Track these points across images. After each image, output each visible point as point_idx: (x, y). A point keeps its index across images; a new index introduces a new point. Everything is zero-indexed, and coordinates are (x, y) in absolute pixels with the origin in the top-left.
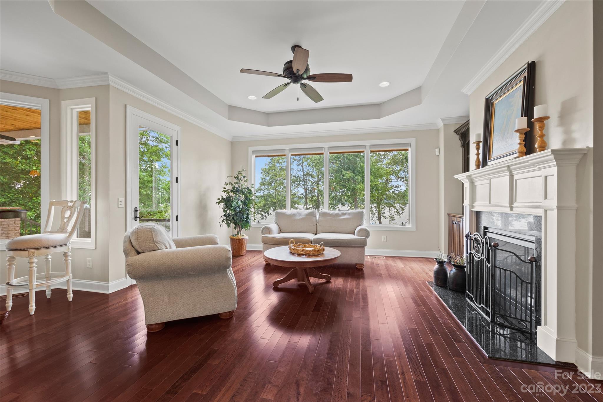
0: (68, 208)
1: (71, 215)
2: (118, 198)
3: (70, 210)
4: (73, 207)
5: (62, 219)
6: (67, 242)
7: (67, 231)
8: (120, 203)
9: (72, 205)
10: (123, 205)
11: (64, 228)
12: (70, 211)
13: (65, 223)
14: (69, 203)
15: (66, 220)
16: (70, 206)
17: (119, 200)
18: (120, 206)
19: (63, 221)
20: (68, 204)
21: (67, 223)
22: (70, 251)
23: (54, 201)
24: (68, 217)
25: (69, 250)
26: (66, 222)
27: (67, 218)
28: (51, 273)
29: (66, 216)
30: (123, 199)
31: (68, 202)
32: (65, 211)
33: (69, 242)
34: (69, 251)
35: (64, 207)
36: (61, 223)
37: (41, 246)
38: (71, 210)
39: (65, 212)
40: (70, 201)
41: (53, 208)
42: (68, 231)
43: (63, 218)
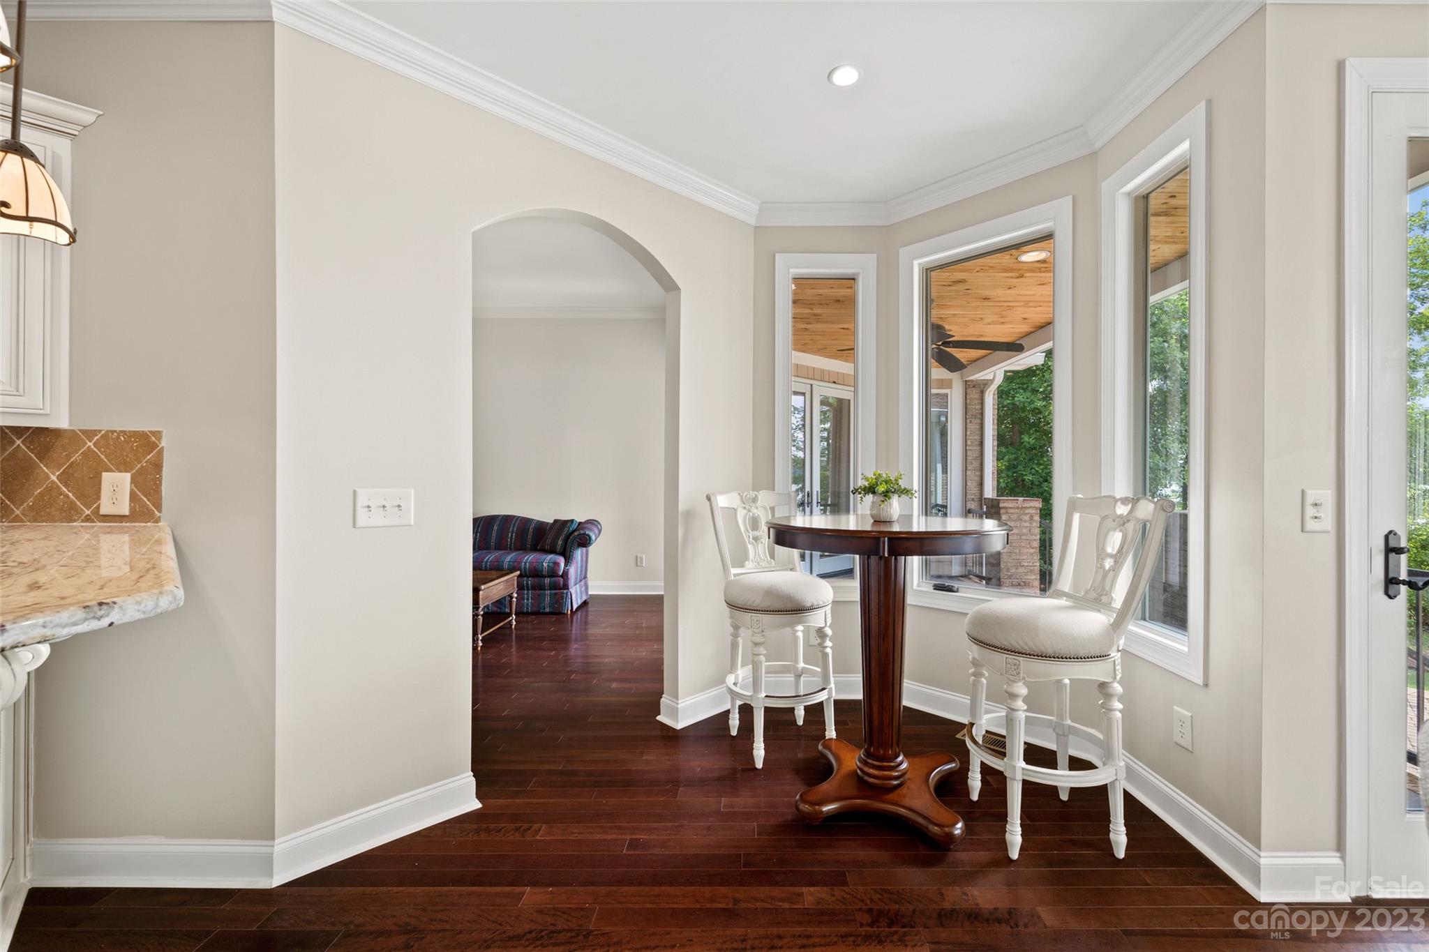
0: (1114, 521)
1: (1124, 550)
2: (1303, 491)
3: (1121, 531)
4: (1129, 521)
5: (1098, 558)
6: (1111, 646)
7: (1111, 603)
8: (1310, 512)
9: (1126, 514)
10: (1328, 522)
11: (1103, 589)
12: (1121, 534)
13: (1106, 573)
14: (1119, 503)
15: (1108, 563)
16: (1121, 516)
17: (1310, 500)
18: (1311, 525)
19: (1102, 567)
20: (1115, 511)
21: (1112, 573)
22: (1118, 678)
23: (1078, 498)
24: (1116, 555)
25: (1115, 675)
26: (1109, 570)
27: (1111, 556)
28: (1069, 726)
29: (1109, 550)
30: (1327, 496)
31: (1116, 500)
32: (1108, 532)
33: (1115, 648)
34: (1115, 678)
35: (1104, 518)
36: (1097, 571)
37: (1035, 649)
38: (1123, 528)
39: (1106, 537)
40: (1121, 499)
41: (1076, 517)
42: (1114, 605)
43: (1101, 554)
